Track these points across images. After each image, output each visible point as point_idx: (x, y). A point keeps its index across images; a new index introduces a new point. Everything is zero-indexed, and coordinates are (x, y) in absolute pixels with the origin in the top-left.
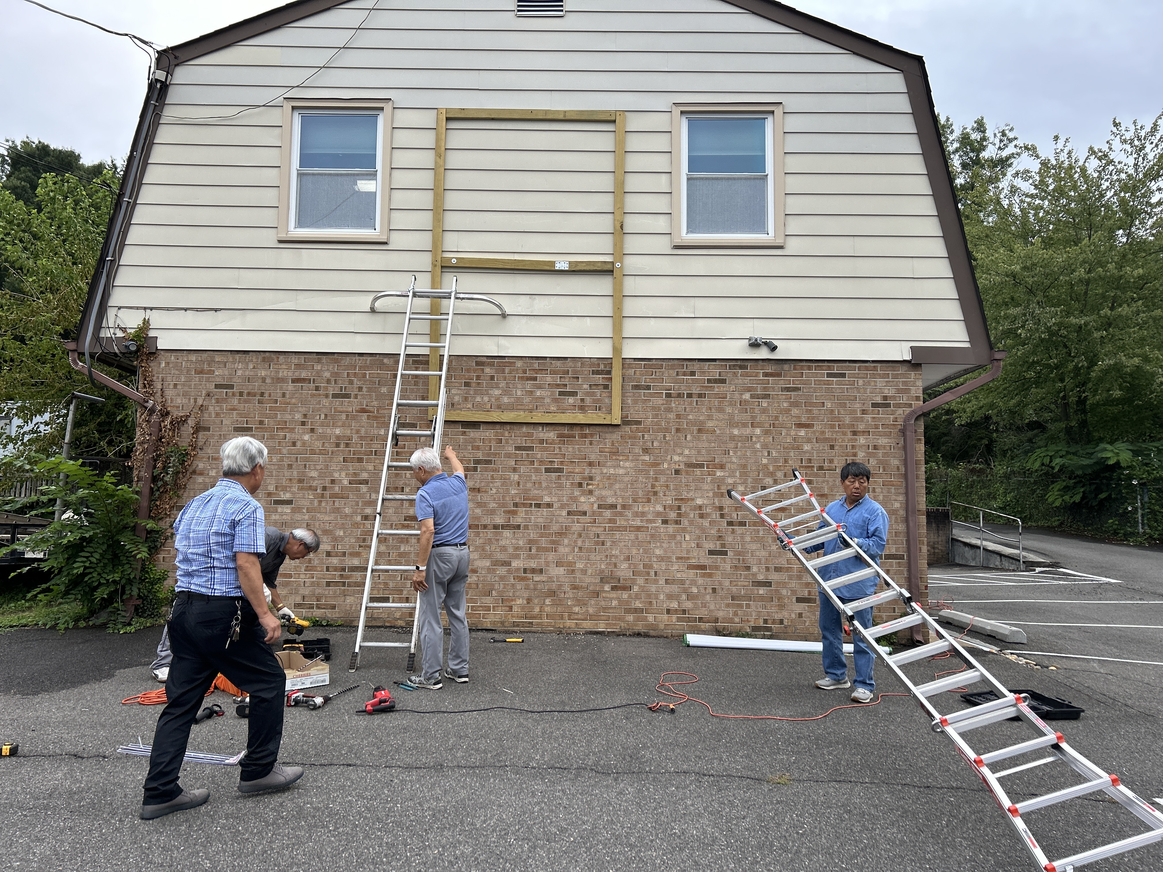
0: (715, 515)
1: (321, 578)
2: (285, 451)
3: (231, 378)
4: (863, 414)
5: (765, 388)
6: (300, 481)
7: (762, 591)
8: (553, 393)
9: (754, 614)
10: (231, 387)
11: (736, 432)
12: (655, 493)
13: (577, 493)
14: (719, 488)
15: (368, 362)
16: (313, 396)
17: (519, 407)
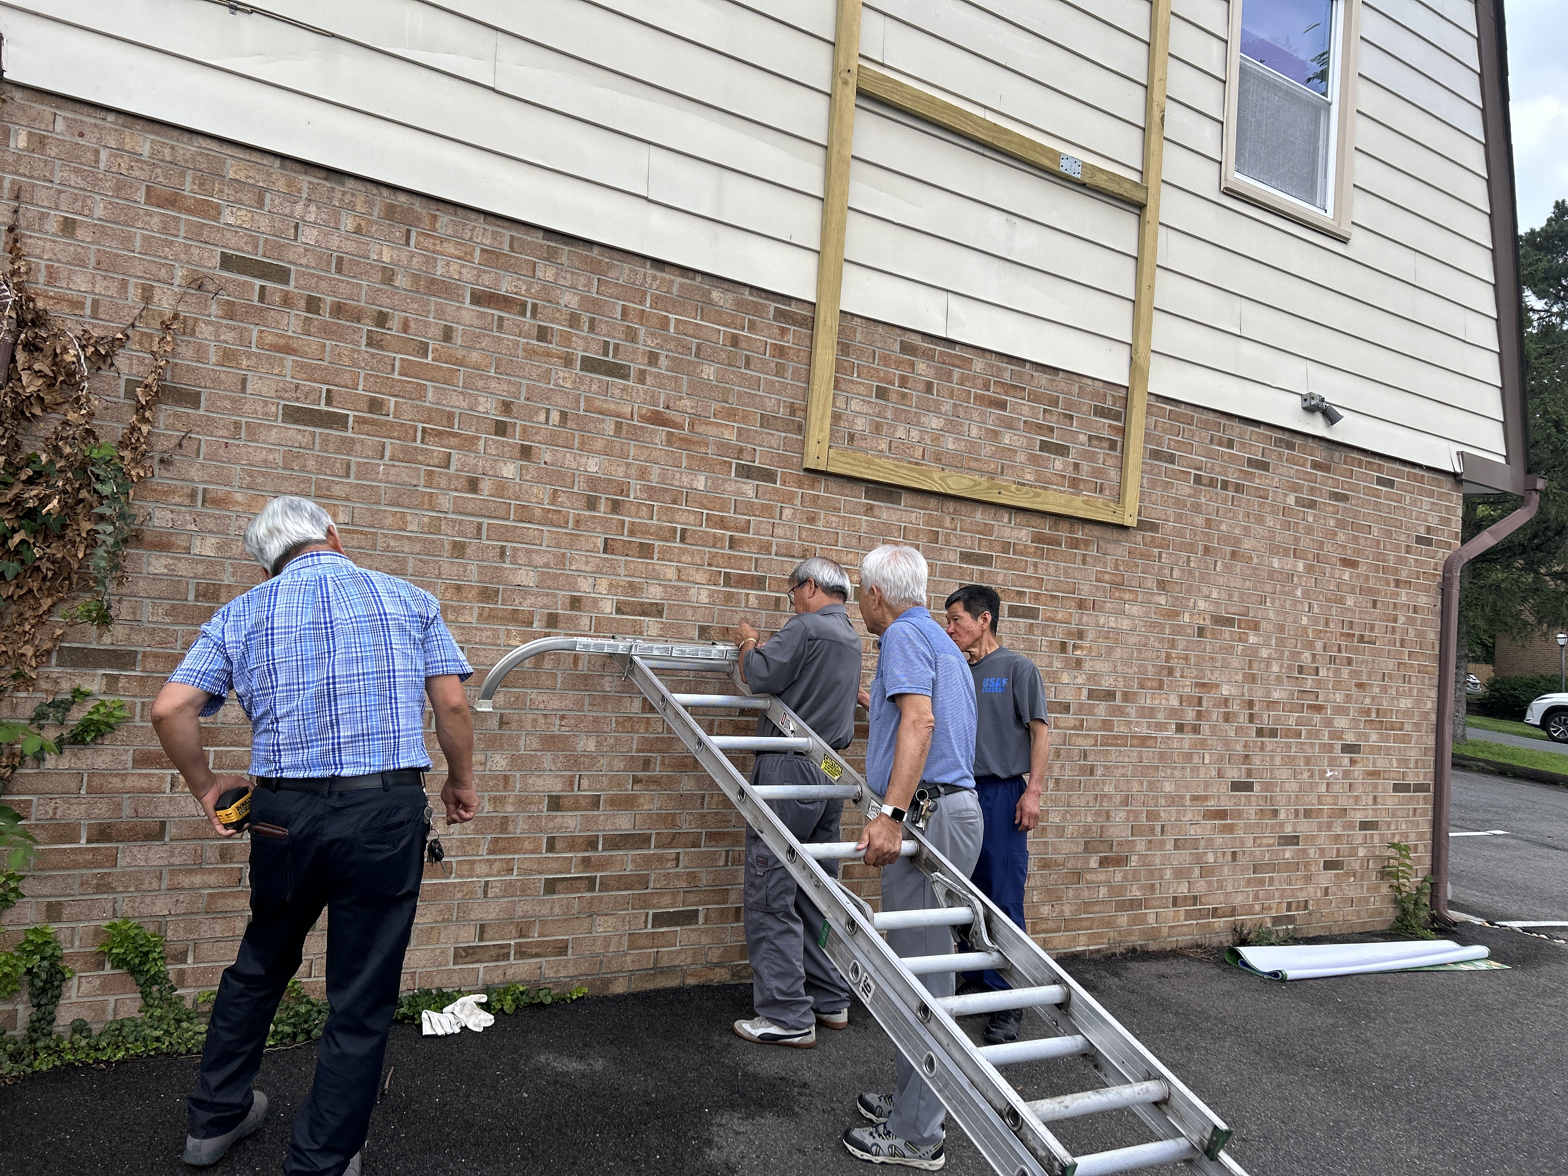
0: (1243, 718)
1: (530, 872)
2: (445, 502)
3: (281, 246)
4: (1407, 552)
5: (1312, 488)
6: (487, 595)
7: (1288, 853)
8: (1030, 446)
9: (1277, 895)
10: (281, 275)
11: (1276, 564)
12: (1171, 671)
13: (1057, 665)
14: (1250, 668)
15: (675, 289)
16: (530, 353)
17: (973, 464)
